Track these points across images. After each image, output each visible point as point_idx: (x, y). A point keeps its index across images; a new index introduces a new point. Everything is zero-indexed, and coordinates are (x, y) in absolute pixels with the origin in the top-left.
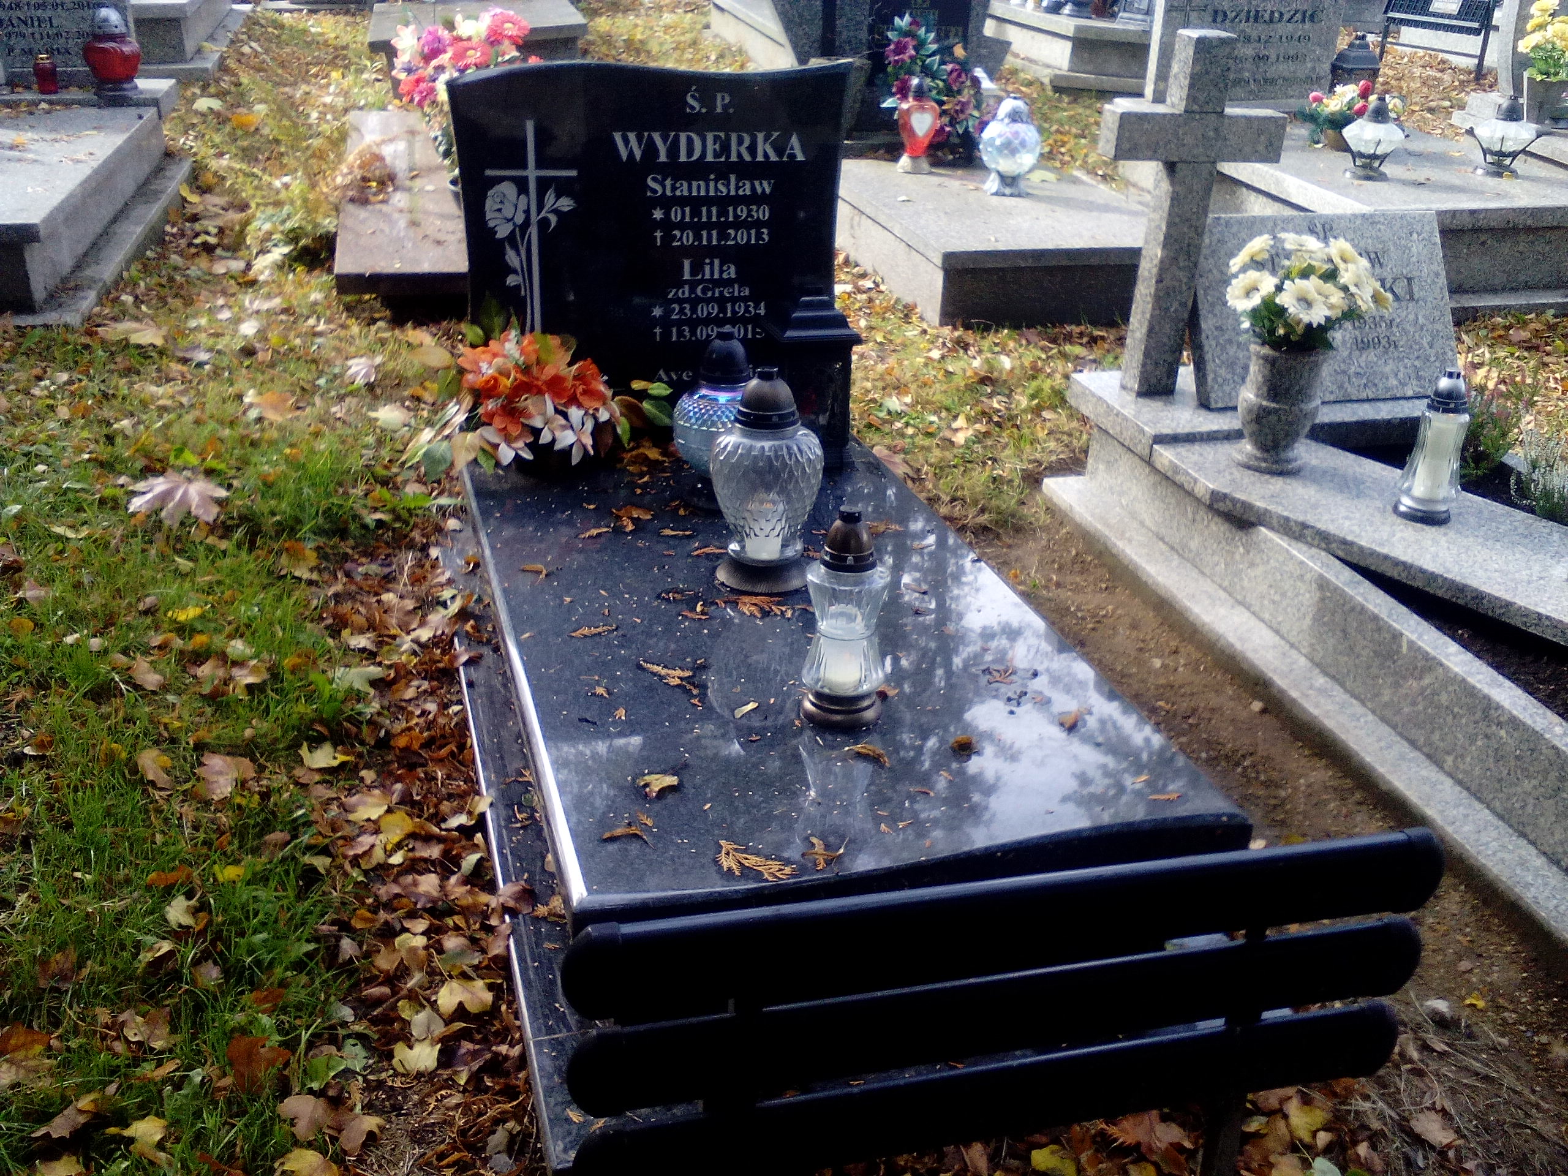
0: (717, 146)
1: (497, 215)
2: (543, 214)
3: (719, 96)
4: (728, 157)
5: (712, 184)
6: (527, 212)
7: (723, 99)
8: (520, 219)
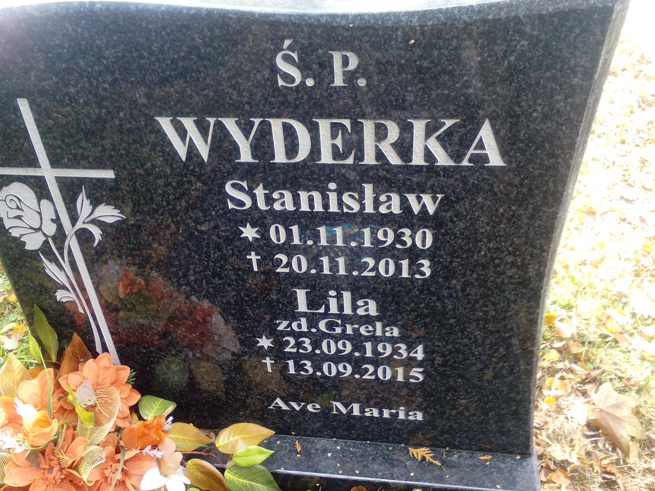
0: (339, 142)
1: (17, 222)
2: (79, 225)
3: (337, 58)
4: (360, 157)
5: (333, 197)
6: (57, 220)
7: (346, 61)
8: (51, 229)
